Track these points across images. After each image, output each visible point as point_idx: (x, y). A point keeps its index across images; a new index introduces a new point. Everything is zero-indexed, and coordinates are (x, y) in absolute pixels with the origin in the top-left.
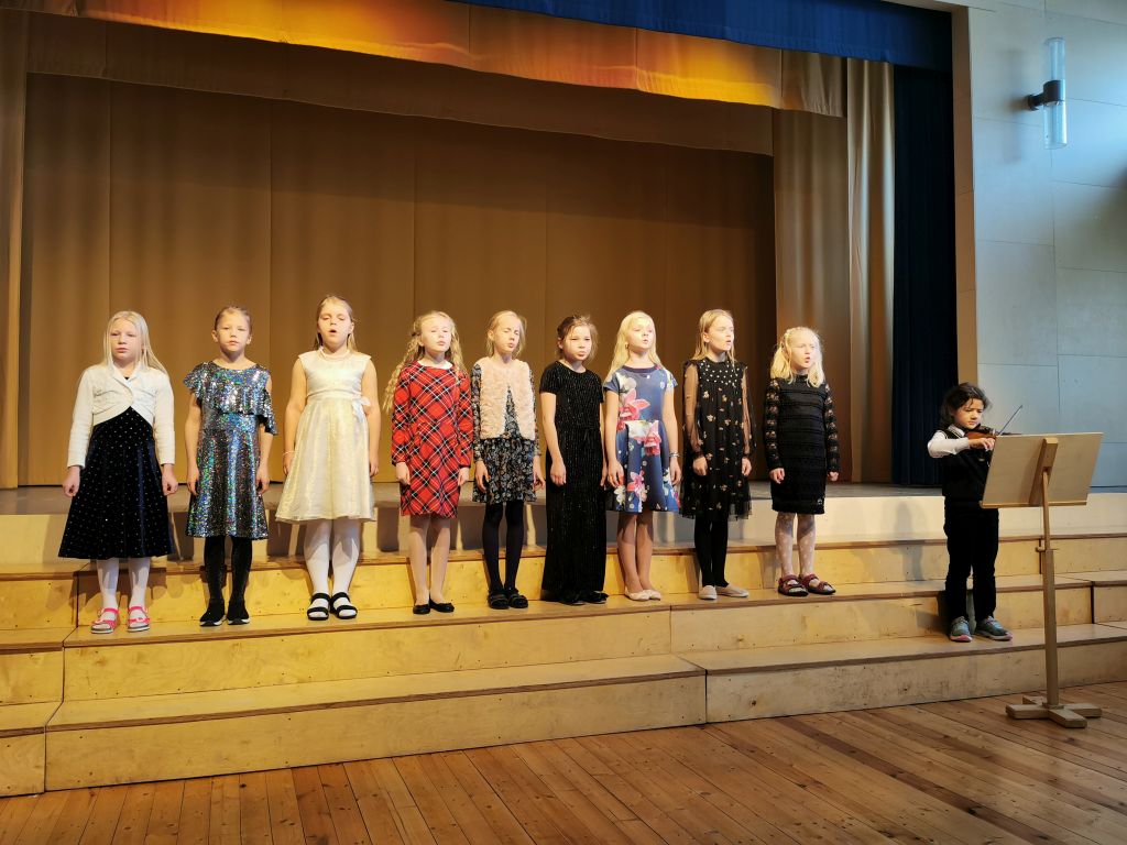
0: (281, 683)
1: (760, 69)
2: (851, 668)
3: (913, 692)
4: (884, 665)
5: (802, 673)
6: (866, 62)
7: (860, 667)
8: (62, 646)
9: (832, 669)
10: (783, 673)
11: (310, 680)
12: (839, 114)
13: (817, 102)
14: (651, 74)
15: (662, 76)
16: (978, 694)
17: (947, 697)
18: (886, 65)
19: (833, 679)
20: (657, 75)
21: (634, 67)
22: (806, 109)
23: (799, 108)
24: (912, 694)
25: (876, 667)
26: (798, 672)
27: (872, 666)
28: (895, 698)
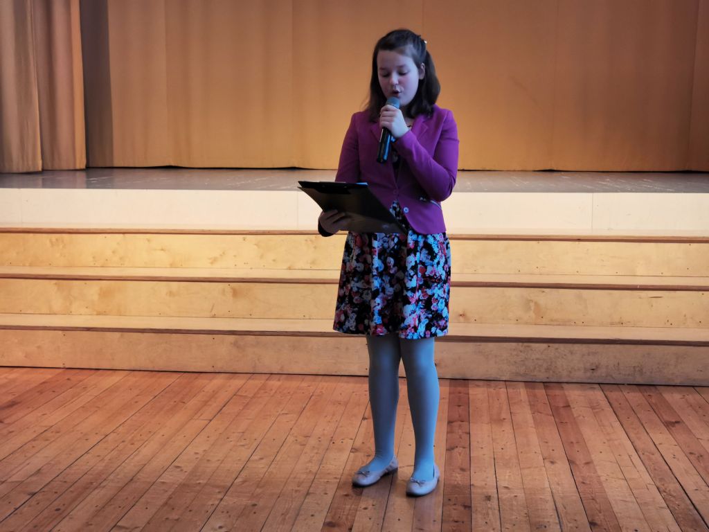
3: (602, 372)
4: (570, 345)
7: (545, 345)
10: (463, 344)
16: (677, 382)
17: (640, 380)
19: (515, 353)
24: (601, 375)
25: (562, 347)
26: (478, 344)
27: (556, 345)
28: (579, 375)
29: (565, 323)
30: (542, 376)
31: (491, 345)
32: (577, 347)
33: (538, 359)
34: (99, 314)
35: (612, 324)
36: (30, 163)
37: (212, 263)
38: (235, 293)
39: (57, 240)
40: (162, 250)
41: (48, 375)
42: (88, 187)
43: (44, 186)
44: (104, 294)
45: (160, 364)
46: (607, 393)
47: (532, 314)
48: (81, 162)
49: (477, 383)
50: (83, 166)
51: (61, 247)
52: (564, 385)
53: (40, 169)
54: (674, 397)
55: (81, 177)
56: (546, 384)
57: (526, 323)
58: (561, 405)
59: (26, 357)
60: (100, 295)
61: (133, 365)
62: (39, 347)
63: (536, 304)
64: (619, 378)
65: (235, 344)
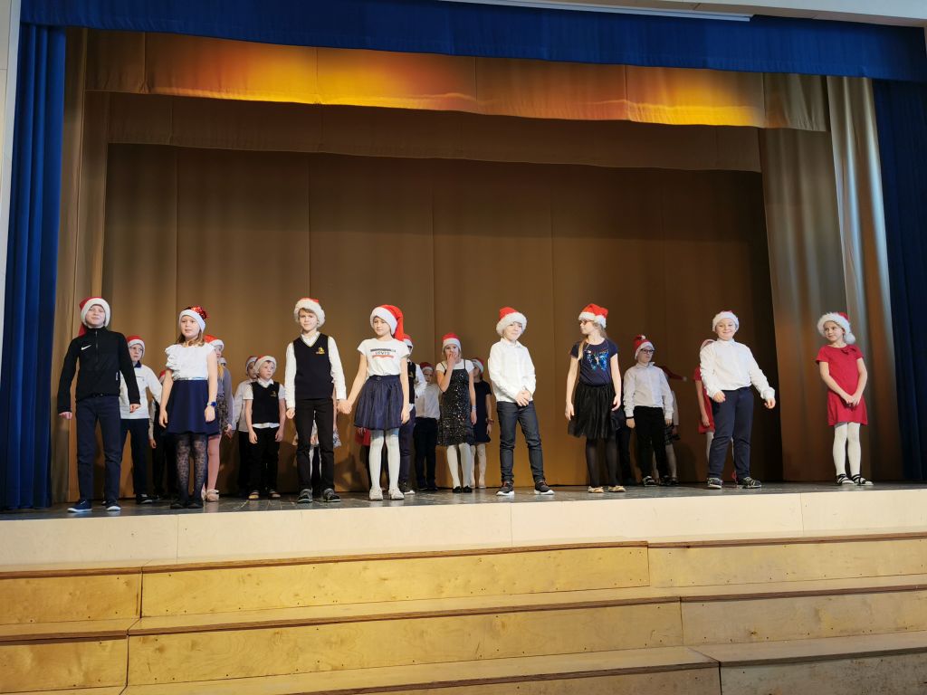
0: (317, 670)
1: (742, 94)
2: (868, 661)
4: (902, 657)
5: (819, 666)
6: (845, 79)
8: (127, 635)
9: (848, 662)
10: (798, 667)
11: (342, 668)
12: (822, 129)
13: (800, 120)
14: (641, 105)
15: (651, 107)
18: (865, 79)
20: (646, 105)
21: (625, 101)
22: (790, 126)
23: (783, 126)
29: (854, 634)
38: (504, 626)
44: (341, 642)
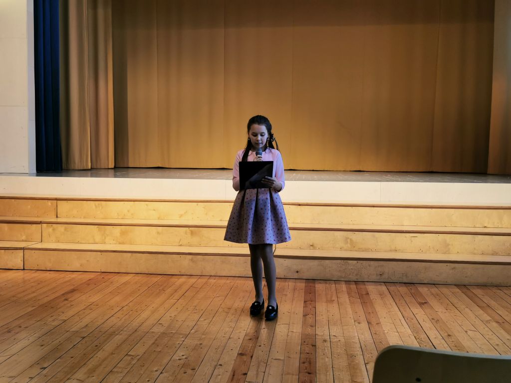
3: (385, 276)
4: (369, 262)
7: (356, 262)
8: (41, 223)
10: (313, 260)
16: (426, 282)
17: (405, 280)
19: (340, 266)
24: (385, 277)
25: (364, 262)
26: (320, 260)
27: (362, 262)
28: (374, 278)
29: (366, 250)
30: (354, 278)
31: (327, 262)
32: (372, 263)
33: (352, 269)
34: (120, 243)
35: (391, 251)
36: (85, 164)
37: (180, 217)
38: (192, 233)
39: (99, 204)
40: (154, 210)
41: (92, 276)
42: (115, 177)
43: (92, 176)
44: (123, 233)
45: (152, 271)
46: (389, 287)
47: (349, 245)
48: (112, 165)
49: (320, 281)
50: (113, 166)
51: (101, 208)
52: (366, 283)
53: (90, 168)
54: (423, 290)
55: (112, 172)
56: (356, 282)
57: (346, 250)
58: (364, 293)
59: (81, 266)
60: (120, 233)
61: (138, 271)
62: (88, 261)
63: (351, 240)
64: (394, 279)
65: (192, 260)
